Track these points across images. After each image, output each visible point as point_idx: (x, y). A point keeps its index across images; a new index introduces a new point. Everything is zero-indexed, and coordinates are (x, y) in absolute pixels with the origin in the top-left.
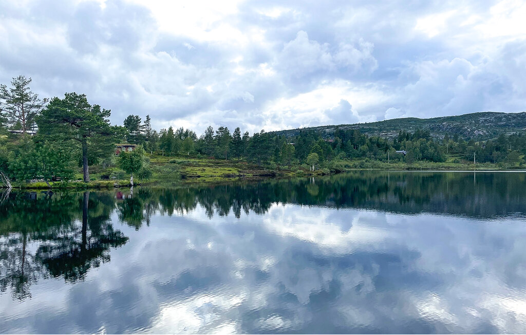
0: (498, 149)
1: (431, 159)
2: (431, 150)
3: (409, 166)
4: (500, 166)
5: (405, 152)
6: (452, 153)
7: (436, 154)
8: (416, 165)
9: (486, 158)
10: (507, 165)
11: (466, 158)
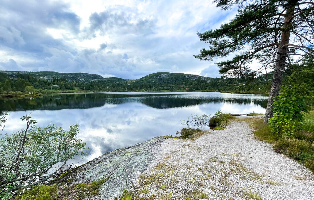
0: (91, 86)
1: (69, 89)
2: (69, 86)
3: (63, 92)
4: (93, 91)
5: (58, 86)
6: (76, 87)
7: (71, 87)
8: (65, 91)
9: (88, 89)
10: (95, 91)
11: (81, 89)
